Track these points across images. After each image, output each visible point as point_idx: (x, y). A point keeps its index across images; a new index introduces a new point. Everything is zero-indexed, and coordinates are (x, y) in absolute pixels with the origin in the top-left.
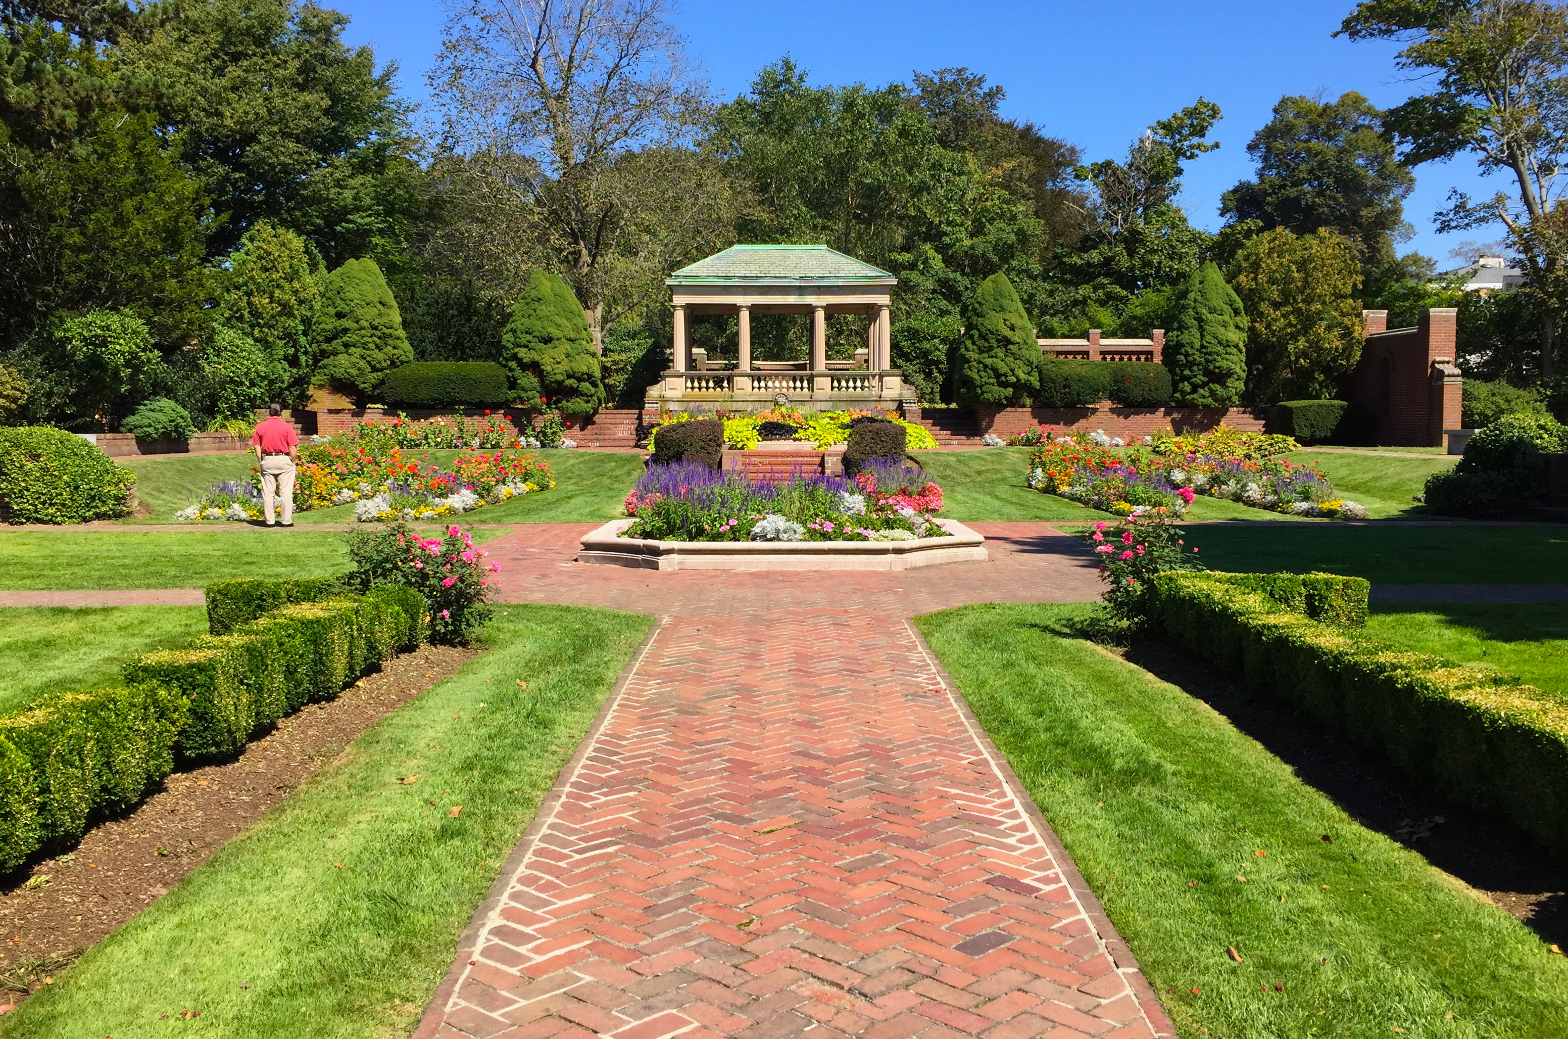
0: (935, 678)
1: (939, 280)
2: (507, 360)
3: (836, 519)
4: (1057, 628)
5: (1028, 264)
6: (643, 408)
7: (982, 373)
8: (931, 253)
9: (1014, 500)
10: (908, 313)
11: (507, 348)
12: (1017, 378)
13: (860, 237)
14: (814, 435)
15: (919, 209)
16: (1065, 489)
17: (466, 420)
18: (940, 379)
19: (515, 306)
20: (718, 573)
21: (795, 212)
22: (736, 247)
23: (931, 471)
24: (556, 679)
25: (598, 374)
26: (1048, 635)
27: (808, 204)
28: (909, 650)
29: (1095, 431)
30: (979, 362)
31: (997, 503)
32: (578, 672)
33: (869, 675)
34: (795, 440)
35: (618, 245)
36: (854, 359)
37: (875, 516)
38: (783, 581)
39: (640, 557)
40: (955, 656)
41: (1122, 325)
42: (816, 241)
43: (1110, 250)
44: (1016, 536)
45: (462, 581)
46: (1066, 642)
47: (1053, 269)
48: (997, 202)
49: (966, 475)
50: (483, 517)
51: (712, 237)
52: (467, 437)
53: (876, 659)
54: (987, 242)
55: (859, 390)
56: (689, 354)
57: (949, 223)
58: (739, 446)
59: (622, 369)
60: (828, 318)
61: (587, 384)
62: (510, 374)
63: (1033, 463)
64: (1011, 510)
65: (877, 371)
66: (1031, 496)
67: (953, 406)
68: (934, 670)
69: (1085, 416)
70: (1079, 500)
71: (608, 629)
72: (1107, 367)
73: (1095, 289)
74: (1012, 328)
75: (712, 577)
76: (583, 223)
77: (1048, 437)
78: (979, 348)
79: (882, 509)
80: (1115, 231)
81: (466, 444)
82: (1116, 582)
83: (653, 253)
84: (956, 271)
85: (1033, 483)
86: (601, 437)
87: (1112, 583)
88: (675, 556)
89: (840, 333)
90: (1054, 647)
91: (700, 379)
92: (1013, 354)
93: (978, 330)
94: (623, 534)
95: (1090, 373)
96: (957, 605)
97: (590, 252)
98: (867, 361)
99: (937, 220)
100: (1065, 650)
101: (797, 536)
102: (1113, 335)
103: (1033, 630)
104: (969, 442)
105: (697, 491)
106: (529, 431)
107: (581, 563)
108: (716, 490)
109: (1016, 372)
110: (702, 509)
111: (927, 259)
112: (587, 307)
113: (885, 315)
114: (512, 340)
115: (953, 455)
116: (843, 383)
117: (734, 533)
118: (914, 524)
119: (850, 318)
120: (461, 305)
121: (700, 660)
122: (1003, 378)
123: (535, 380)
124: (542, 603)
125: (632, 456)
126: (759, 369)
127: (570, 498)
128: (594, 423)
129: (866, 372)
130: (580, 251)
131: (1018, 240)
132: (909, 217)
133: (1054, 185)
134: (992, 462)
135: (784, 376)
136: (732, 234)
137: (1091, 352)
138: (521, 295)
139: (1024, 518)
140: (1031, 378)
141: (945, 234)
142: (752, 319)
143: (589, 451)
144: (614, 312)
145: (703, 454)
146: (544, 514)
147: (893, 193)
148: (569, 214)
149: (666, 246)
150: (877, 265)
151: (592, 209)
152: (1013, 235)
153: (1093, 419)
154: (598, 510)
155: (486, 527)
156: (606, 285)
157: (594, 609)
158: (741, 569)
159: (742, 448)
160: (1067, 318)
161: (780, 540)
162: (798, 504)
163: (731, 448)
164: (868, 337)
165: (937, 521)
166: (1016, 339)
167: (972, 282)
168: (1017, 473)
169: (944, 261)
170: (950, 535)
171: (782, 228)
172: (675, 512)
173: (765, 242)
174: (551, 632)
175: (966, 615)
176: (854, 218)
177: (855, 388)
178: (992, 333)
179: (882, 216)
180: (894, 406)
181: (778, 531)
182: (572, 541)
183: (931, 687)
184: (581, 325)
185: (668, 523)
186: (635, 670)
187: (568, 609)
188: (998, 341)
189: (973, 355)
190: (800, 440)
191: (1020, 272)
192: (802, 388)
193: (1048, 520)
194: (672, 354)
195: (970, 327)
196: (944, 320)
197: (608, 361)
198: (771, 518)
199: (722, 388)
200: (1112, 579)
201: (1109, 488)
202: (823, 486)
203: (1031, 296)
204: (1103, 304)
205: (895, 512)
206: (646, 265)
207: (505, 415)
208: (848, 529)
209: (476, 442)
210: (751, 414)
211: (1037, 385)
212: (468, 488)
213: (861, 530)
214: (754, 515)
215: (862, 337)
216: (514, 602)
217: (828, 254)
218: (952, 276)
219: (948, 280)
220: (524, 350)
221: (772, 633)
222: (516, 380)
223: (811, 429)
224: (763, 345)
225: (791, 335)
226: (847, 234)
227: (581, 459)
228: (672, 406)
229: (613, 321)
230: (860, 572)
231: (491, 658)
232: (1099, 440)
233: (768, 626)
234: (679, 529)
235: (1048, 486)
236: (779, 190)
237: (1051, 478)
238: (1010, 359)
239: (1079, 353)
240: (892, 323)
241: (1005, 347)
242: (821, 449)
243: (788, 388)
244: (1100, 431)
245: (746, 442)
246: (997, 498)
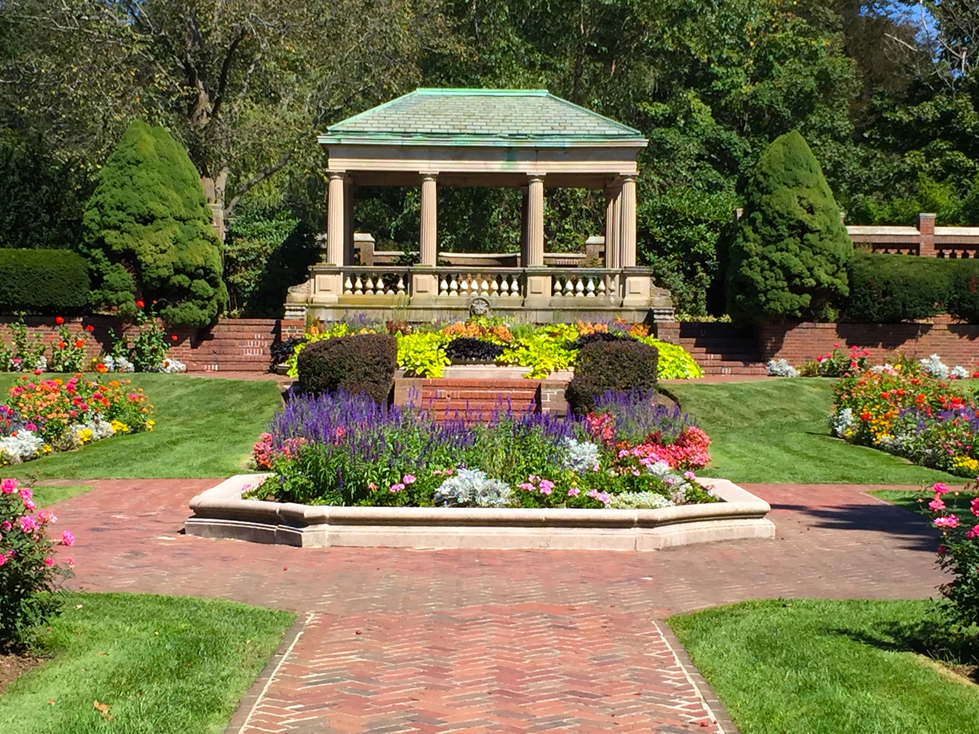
0: (700, 706)
1: (707, 142)
2: (89, 246)
3: (558, 477)
4: (877, 635)
5: (833, 120)
6: (282, 317)
7: (767, 273)
8: (696, 104)
9: (811, 453)
10: (662, 187)
11: (90, 230)
12: (817, 280)
13: (595, 79)
14: (526, 357)
15: (680, 43)
16: (885, 438)
17: (29, 331)
18: (707, 280)
19: (103, 171)
20: (386, 552)
21: (503, 44)
22: (420, 91)
23: (693, 410)
24: (151, 702)
25: (218, 268)
26: (863, 646)
27: (523, 32)
28: (662, 664)
29: (927, 357)
30: (763, 257)
31: (787, 457)
32: (183, 692)
33: (604, 700)
34: (499, 364)
35: (252, 87)
36: (585, 251)
37: (613, 473)
38: (481, 565)
39: (275, 528)
40: (729, 675)
41: (966, 208)
42: (532, 84)
43: (950, 103)
44: (814, 504)
45: (19, 559)
46: (889, 656)
47: (871, 127)
48: (791, 33)
49: (743, 418)
50: (50, 469)
51: (386, 77)
52: (30, 356)
53: (614, 678)
54: (775, 88)
55: (591, 295)
56: (349, 241)
57: (722, 62)
58: (419, 371)
59: (253, 261)
60: (548, 193)
61: (203, 283)
62: (93, 267)
63: (839, 401)
64: (807, 467)
65: (617, 268)
66: (836, 448)
67: (726, 318)
68: (698, 694)
69: (913, 336)
70: (905, 454)
71: (228, 631)
72: (946, 265)
73: (929, 157)
74: (811, 210)
75: (377, 557)
76: (203, 56)
77: (861, 364)
78: (763, 237)
79: (623, 463)
80: (957, 76)
81: (27, 366)
82: (962, 570)
83: (300, 99)
84: (731, 129)
85: (839, 429)
86: (220, 358)
87: (956, 571)
88: (325, 527)
89: (565, 214)
90: (872, 663)
91: (364, 278)
92: (811, 246)
93: (762, 212)
94: (252, 494)
95: (921, 275)
96: (731, 601)
97: (211, 95)
98: (602, 254)
99: (704, 58)
100: (888, 668)
101: (501, 500)
102: (954, 221)
103: (840, 638)
104: (747, 370)
105: (359, 435)
106: (118, 348)
107: (189, 536)
108: (386, 434)
109: (816, 272)
110: (364, 459)
111: (689, 112)
112: (205, 174)
113: (630, 189)
114: (98, 218)
115: (723, 388)
116: (569, 285)
117: (410, 495)
118: (669, 485)
119: (580, 193)
120: (25, 169)
121: (360, 677)
122: (797, 281)
123: (128, 276)
124: (135, 593)
125: (266, 385)
126: (448, 264)
127: (175, 443)
128: (211, 338)
129: (601, 269)
130: (197, 96)
131: (819, 86)
132: (666, 52)
133: (871, 10)
134: (780, 399)
135: (484, 275)
136: (414, 72)
137: (922, 246)
138: (113, 156)
139: (826, 480)
140: (836, 281)
141: (716, 77)
142: (440, 193)
143: (203, 376)
144: (244, 181)
145: (366, 383)
146: (136, 465)
147: (643, 18)
148: (184, 43)
149: (319, 89)
150: (620, 120)
151: (216, 37)
152: (812, 79)
153: (924, 340)
154: (215, 461)
155: (53, 483)
156: (233, 143)
157: (208, 601)
158: (420, 547)
159: (423, 375)
160: (888, 197)
161: (476, 505)
162: (502, 455)
163: (407, 375)
164: (604, 221)
165: (703, 481)
166: (816, 225)
167: (753, 145)
168: (817, 415)
169: (713, 115)
170: (722, 501)
171: (485, 67)
172: (327, 465)
173: (460, 85)
174: (144, 634)
175: (744, 616)
176: (587, 53)
177: (585, 292)
178: (781, 216)
179: (626, 51)
180: (640, 318)
181: (473, 493)
182: (177, 504)
183: (694, 719)
184: (196, 200)
185: (316, 480)
186: (265, 690)
187: (169, 602)
188: (790, 227)
189: (753, 247)
190: (506, 364)
191: (822, 131)
192: (510, 291)
193: (861, 482)
194: (324, 241)
195: (750, 208)
196: (713, 197)
197: (233, 250)
198: (464, 473)
199: (396, 290)
200: (955, 566)
201: (948, 437)
202: (539, 429)
203: (838, 165)
204: (940, 178)
205: (642, 468)
206: (290, 116)
207: (84, 325)
208: (575, 492)
209: (42, 363)
210: (436, 327)
211: (845, 290)
212: (28, 427)
213: (594, 493)
214: (440, 470)
215: (595, 220)
216: (93, 590)
217: (550, 102)
218: (724, 135)
219: (719, 141)
220: (114, 233)
221: (466, 638)
222: (101, 275)
223: (522, 350)
224: (453, 230)
225: (495, 216)
226: (578, 76)
227: (191, 389)
228: (323, 315)
229: (240, 193)
230: (590, 553)
231: (57, 670)
232: (933, 368)
233: (459, 629)
234: (331, 488)
235: (861, 434)
236: (481, 13)
237: (865, 422)
238: (807, 254)
239: (905, 246)
240: (639, 201)
241: (801, 236)
242: (537, 377)
243: (490, 291)
244: (934, 356)
245: (429, 366)
246: (788, 450)
